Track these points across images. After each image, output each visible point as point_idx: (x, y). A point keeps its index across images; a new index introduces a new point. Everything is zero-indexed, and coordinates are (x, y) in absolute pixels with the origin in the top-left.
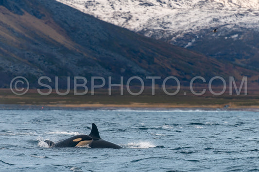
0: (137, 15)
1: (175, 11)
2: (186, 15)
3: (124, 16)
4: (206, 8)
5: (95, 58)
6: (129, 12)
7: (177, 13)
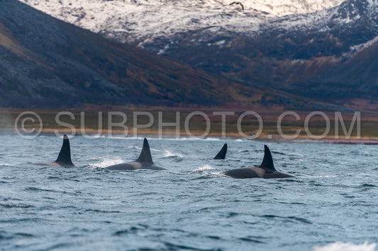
0: (92, 13)
1: (141, 8)
2: (157, 14)
3: (74, 13)
4: (181, 5)
5: (51, 68)
6: (82, 8)
7: (144, 11)
